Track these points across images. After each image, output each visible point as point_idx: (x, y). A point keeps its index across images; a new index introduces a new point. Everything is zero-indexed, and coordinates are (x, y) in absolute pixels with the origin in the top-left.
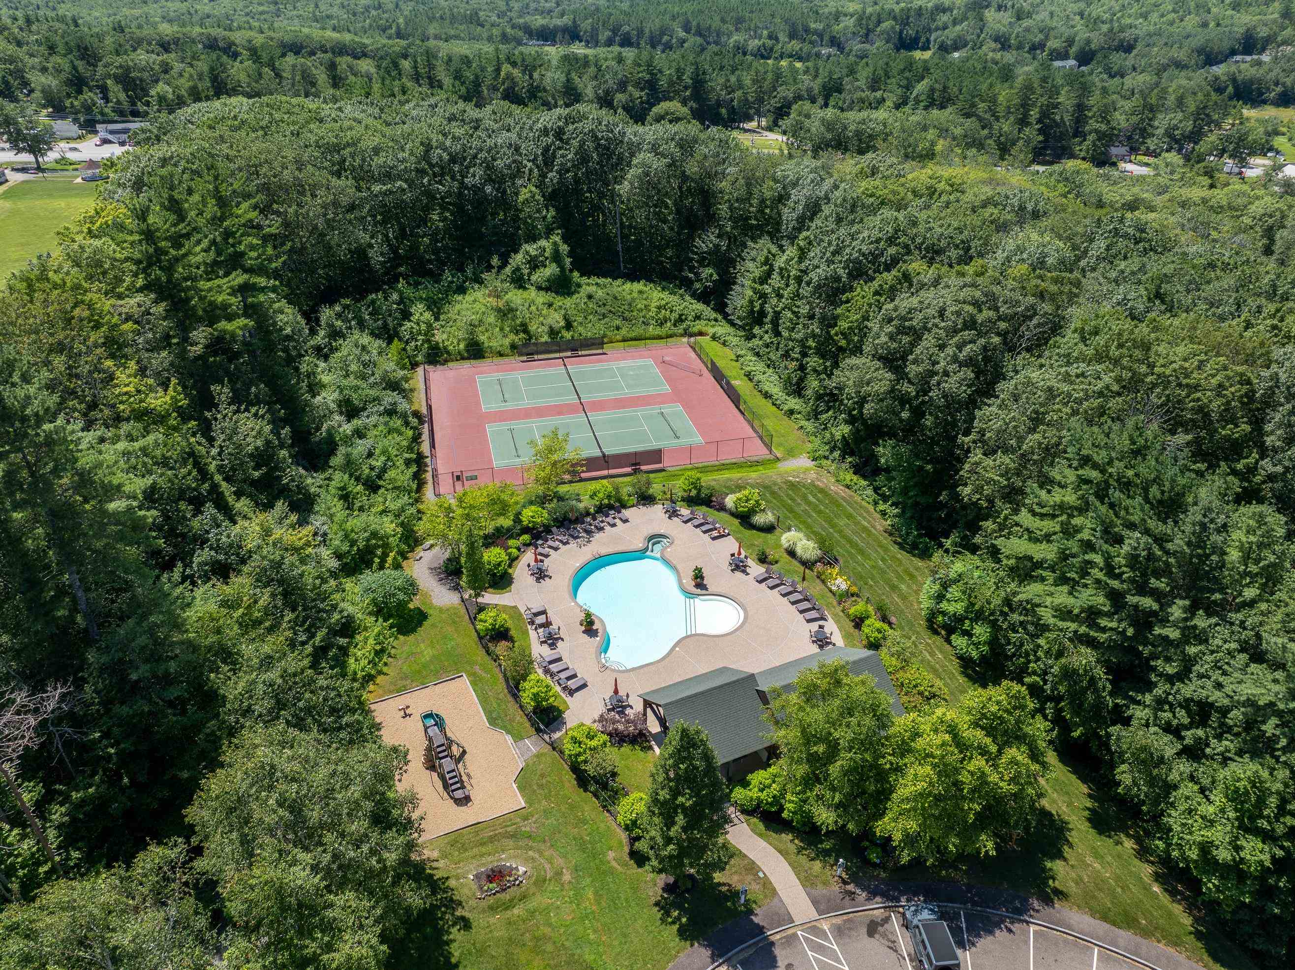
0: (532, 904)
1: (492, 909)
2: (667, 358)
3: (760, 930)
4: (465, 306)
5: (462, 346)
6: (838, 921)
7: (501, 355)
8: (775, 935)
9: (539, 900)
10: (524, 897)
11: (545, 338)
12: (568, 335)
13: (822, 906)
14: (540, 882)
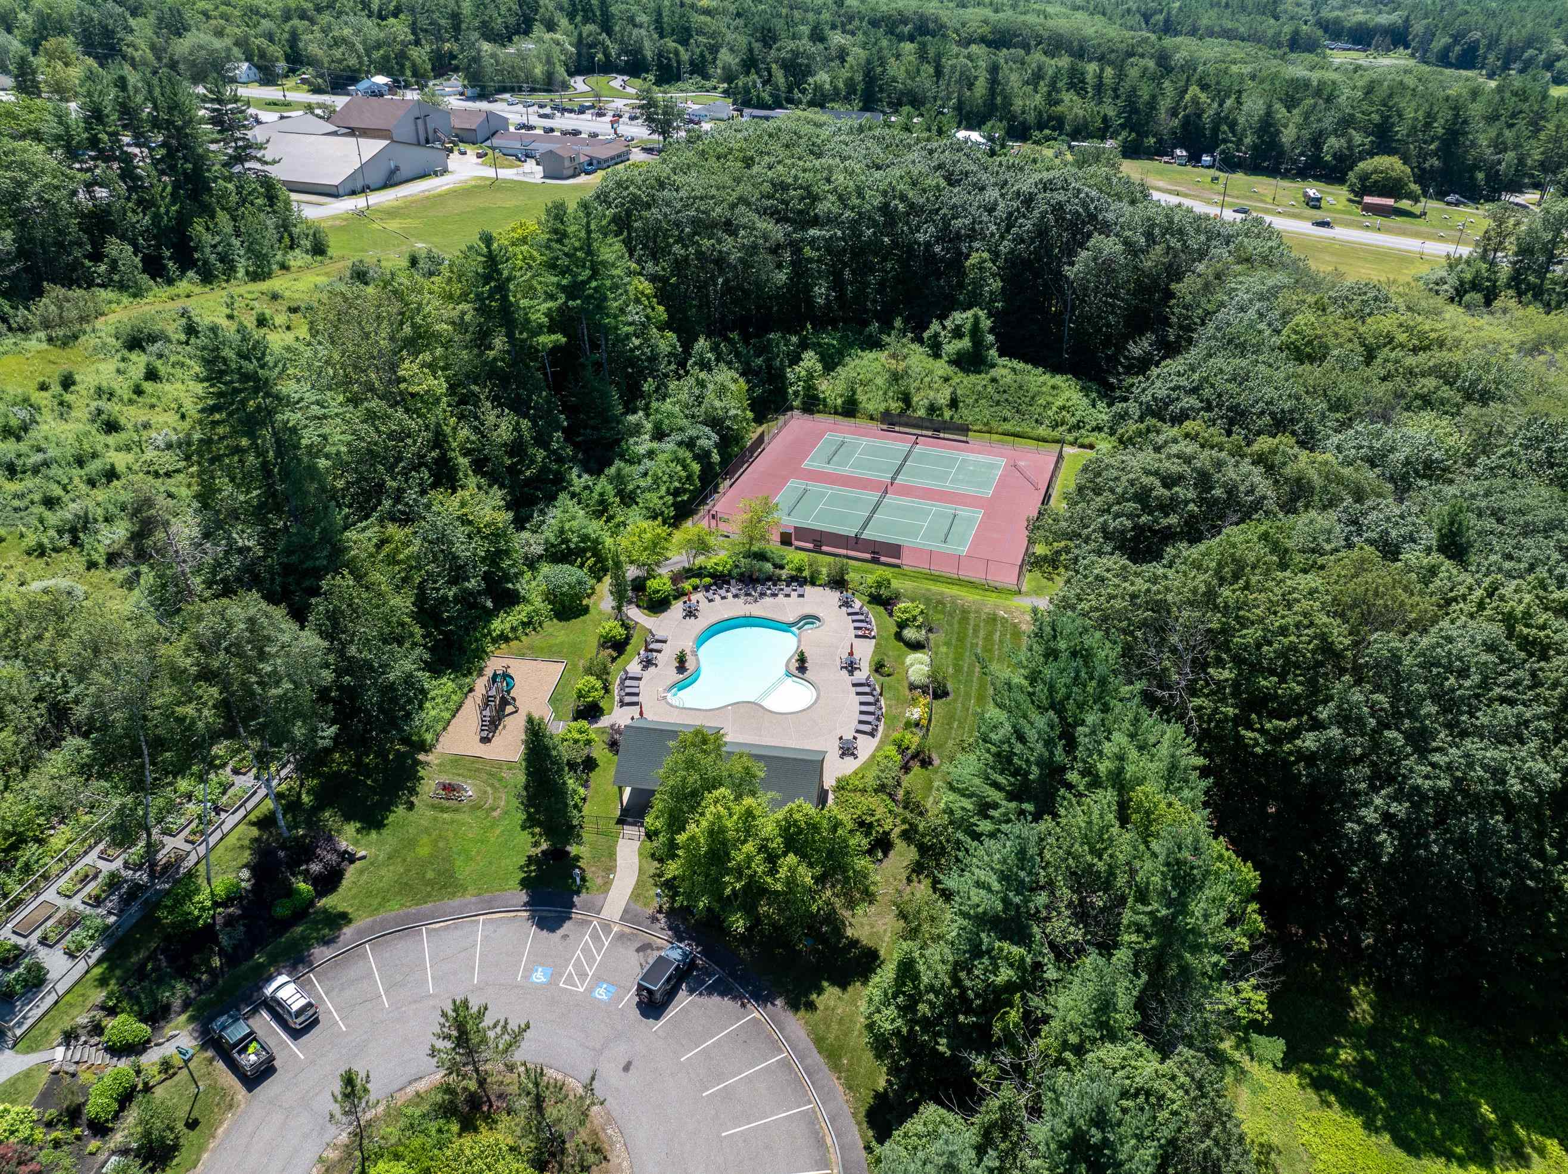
0: (458, 817)
1: (433, 807)
2: (1022, 464)
3: (572, 905)
4: (865, 362)
5: (839, 401)
6: (627, 930)
7: (872, 418)
8: (577, 914)
9: (466, 817)
10: (456, 810)
11: (921, 413)
12: (947, 414)
13: (627, 916)
14: (476, 807)
